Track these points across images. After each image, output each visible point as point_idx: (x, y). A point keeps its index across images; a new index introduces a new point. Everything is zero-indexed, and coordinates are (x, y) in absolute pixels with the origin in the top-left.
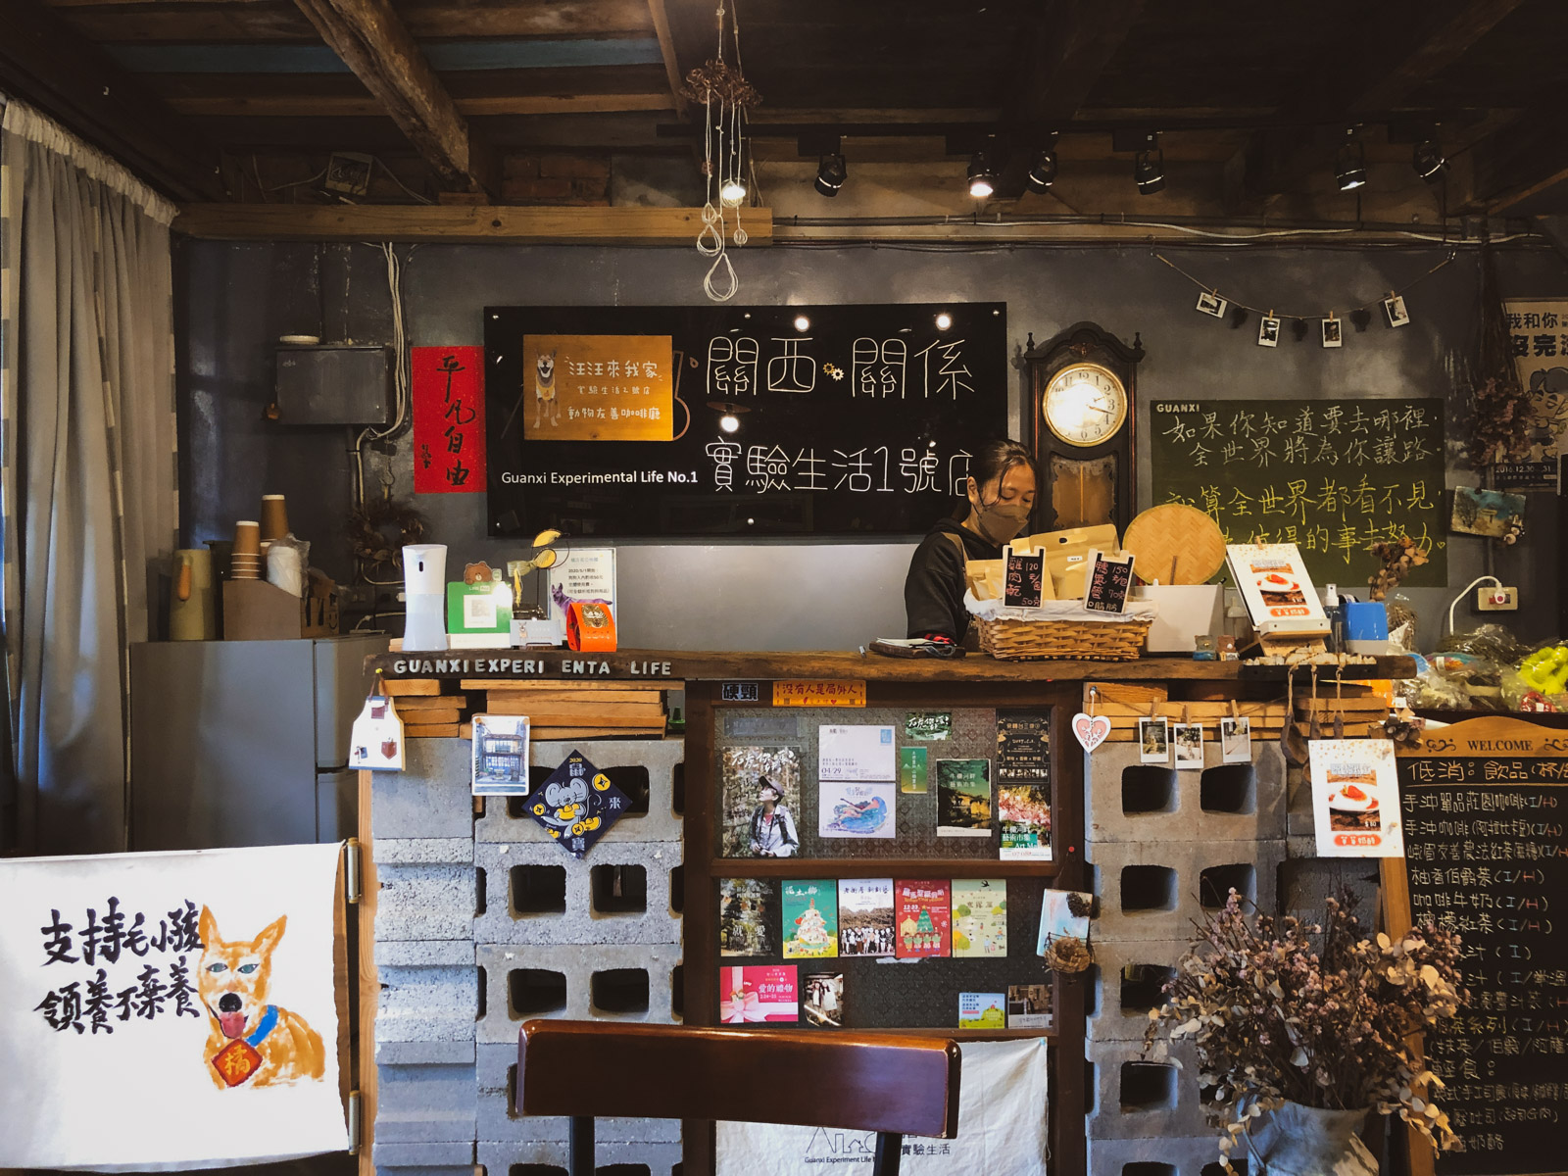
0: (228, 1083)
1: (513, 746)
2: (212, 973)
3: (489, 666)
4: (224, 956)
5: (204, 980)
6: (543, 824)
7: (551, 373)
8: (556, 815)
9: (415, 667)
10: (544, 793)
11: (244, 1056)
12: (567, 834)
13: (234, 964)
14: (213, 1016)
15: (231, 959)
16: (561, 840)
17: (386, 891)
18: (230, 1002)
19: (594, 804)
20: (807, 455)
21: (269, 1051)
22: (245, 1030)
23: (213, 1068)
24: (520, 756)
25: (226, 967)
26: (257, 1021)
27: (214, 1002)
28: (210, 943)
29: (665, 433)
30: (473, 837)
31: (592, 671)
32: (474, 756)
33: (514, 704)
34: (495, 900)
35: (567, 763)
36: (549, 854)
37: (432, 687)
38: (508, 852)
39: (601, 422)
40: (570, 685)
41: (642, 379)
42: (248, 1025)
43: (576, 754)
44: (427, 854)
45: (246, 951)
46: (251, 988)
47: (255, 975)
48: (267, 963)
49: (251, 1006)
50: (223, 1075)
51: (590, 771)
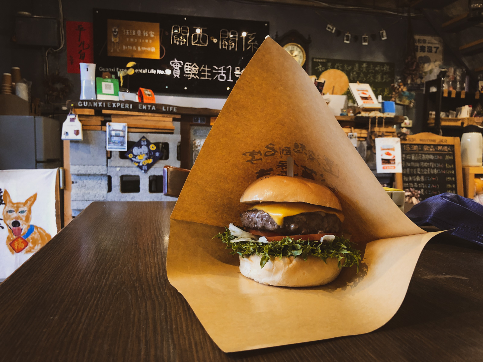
0: (16, 252)
1: (121, 134)
2: (9, 214)
3: (113, 105)
4: (13, 208)
5: (5, 216)
6: (132, 161)
7: (117, 33)
8: (137, 158)
9: (86, 104)
10: (132, 150)
11: (22, 242)
12: (141, 164)
13: (17, 210)
14: (9, 228)
15: (16, 209)
16: (138, 166)
17: (75, 184)
18: (16, 224)
19: (150, 154)
20: (204, 67)
21: (31, 241)
22: (22, 233)
23: (10, 246)
24: (124, 137)
25: (14, 211)
26: (26, 230)
27: (10, 223)
28: (7, 203)
29: (157, 57)
30: (107, 165)
31: (149, 109)
32: (108, 137)
33: (121, 119)
34: (115, 186)
35: (140, 141)
36: (134, 171)
37: (92, 112)
38: (119, 170)
39: (134, 51)
40: (141, 114)
41: (149, 37)
42: (23, 231)
43: (144, 137)
44: (90, 171)
45: (22, 205)
46: (24, 219)
47: (25, 214)
48: (30, 210)
49: (24, 225)
50: (14, 249)
51: (148, 144)
